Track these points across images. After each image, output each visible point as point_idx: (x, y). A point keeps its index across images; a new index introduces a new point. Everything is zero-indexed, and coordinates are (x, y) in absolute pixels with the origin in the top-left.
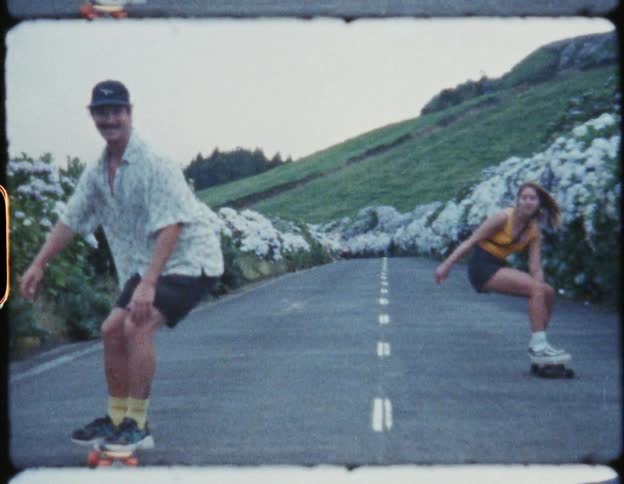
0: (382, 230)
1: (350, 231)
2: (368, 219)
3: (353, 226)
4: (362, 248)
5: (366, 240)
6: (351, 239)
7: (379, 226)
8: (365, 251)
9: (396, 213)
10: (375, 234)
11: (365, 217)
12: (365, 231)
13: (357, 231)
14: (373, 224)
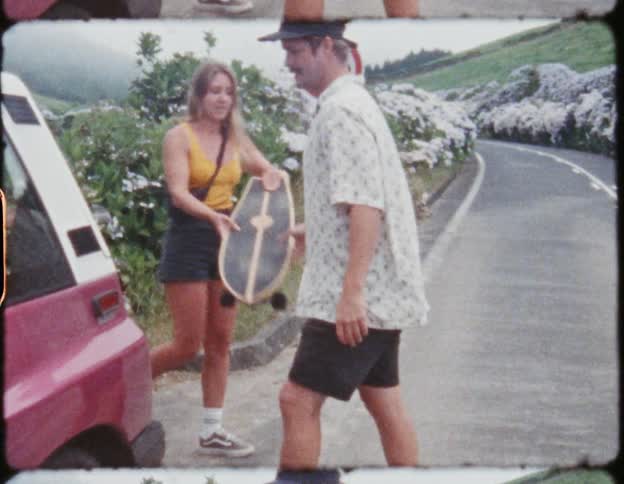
0: (547, 97)
1: (496, 97)
2: (525, 80)
3: (500, 91)
4: (511, 124)
5: (519, 113)
6: (495, 109)
7: (541, 91)
8: (515, 129)
9: (570, 72)
10: (533, 103)
11: (517, 78)
12: (518, 99)
13: (505, 98)
14: (531, 88)
